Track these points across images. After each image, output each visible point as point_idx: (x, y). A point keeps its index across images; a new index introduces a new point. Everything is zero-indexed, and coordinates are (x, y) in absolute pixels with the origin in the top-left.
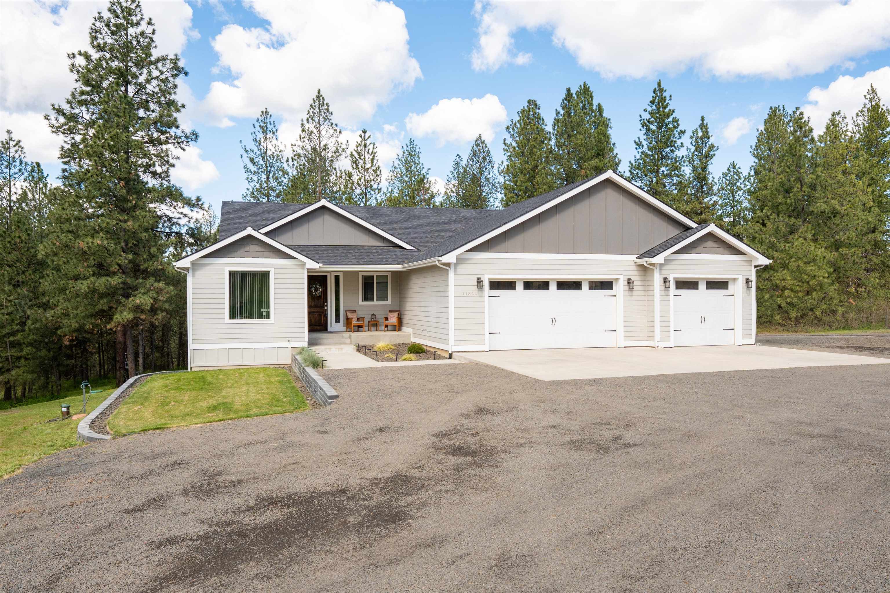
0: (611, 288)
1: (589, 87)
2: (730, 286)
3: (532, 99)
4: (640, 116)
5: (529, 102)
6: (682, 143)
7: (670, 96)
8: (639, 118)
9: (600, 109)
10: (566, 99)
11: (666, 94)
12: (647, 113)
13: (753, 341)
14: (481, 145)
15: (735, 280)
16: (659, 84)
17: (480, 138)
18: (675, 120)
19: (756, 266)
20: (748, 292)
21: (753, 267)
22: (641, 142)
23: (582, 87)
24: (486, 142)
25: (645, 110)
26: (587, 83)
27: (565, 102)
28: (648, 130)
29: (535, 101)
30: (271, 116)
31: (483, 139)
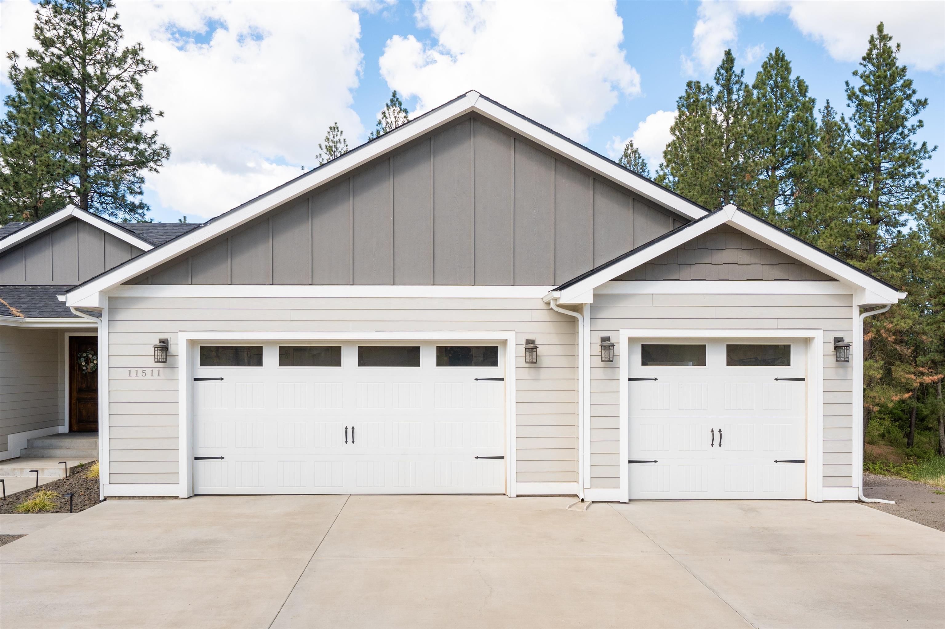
0: (495, 363)
1: (783, 55)
2: (794, 357)
3: (694, 80)
4: (847, 83)
5: (689, 84)
6: (920, 121)
7: (898, 46)
8: (845, 87)
9: (803, 88)
10: (722, 67)
11: (892, 44)
12: (858, 77)
13: (857, 493)
14: (633, 156)
15: (807, 341)
16: (880, 28)
17: (632, 146)
18: (908, 84)
19: (864, 309)
20: (841, 371)
21: (856, 311)
22: (847, 125)
23: (774, 54)
24: (639, 151)
25: (855, 73)
26: (781, 48)
27: (722, 71)
28: (861, 104)
29: (698, 82)
30: (342, 132)
31: (635, 147)
